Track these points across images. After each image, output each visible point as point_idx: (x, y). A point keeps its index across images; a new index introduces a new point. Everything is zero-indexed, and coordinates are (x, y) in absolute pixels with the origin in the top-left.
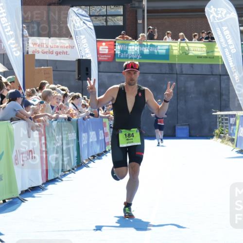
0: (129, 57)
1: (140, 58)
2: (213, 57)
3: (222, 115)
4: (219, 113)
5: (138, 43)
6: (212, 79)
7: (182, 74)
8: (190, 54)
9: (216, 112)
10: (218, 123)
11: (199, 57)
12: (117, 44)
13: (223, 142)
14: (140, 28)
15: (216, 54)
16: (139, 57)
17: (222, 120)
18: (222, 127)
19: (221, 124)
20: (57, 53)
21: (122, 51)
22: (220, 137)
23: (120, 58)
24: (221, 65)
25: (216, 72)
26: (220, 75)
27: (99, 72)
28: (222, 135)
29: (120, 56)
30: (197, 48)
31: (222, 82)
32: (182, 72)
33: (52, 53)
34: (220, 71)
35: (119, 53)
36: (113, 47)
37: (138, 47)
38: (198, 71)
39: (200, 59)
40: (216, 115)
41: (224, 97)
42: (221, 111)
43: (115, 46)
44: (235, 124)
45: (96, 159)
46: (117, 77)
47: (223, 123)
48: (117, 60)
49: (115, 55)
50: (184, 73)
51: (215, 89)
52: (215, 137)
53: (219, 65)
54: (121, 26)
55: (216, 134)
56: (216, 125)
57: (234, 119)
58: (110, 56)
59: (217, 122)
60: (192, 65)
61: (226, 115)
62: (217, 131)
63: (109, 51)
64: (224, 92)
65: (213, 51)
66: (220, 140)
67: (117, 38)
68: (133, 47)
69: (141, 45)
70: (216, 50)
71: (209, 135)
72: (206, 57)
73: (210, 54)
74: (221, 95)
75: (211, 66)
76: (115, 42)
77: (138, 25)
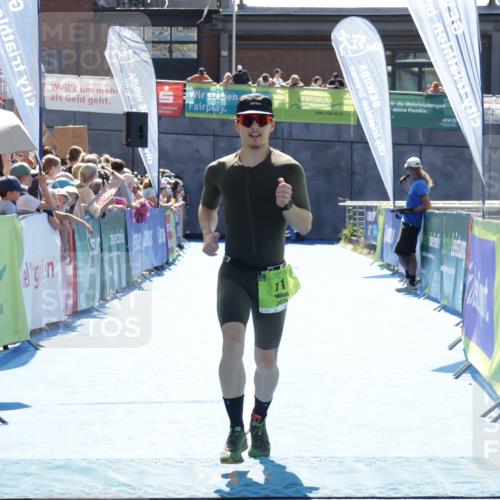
0: (207, 110)
1: (224, 113)
2: (341, 114)
3: (354, 207)
4: (349, 203)
5: (222, 88)
6: (338, 148)
7: (290, 138)
8: (303, 108)
9: (344, 201)
10: (347, 220)
11: (320, 113)
12: (187, 88)
13: (355, 250)
14: (224, 64)
15: (346, 109)
16: (222, 110)
17: (355, 214)
18: (355, 225)
19: (352, 221)
20: (92, 101)
21: (197, 101)
22: (350, 241)
23: (193, 111)
24: (354, 126)
25: (345, 137)
26: (352, 142)
27: (160, 133)
28: (354, 238)
29: (193, 107)
30: (315, 98)
31: (355, 153)
32: (291, 135)
33: (82, 100)
34: (352, 135)
35: (192, 102)
36: (181, 93)
37: (223, 95)
38: (316, 135)
39: (321, 116)
40: (345, 207)
41: (357, 178)
42: (351, 199)
43: (185, 91)
44: (375, 222)
45: (153, 276)
46: (187, 141)
47: (355, 219)
48: (187, 115)
49: (184, 106)
50: (295, 137)
51: (343, 164)
52: (342, 242)
53: (349, 126)
54: (193, 59)
55: (343, 237)
56: (344, 222)
57: (374, 213)
58: (175, 108)
59: (345, 217)
60: (307, 126)
61: (361, 207)
62: (346, 232)
63: (174, 100)
64: (357, 170)
65: (341, 104)
66: (350, 246)
67: (189, 79)
68: (214, 94)
69: (227, 91)
70: (345, 102)
71: (332, 238)
72: (329, 113)
73: (337, 108)
74: (352, 174)
75: (338, 127)
76: (185, 86)
77: (221, 59)
